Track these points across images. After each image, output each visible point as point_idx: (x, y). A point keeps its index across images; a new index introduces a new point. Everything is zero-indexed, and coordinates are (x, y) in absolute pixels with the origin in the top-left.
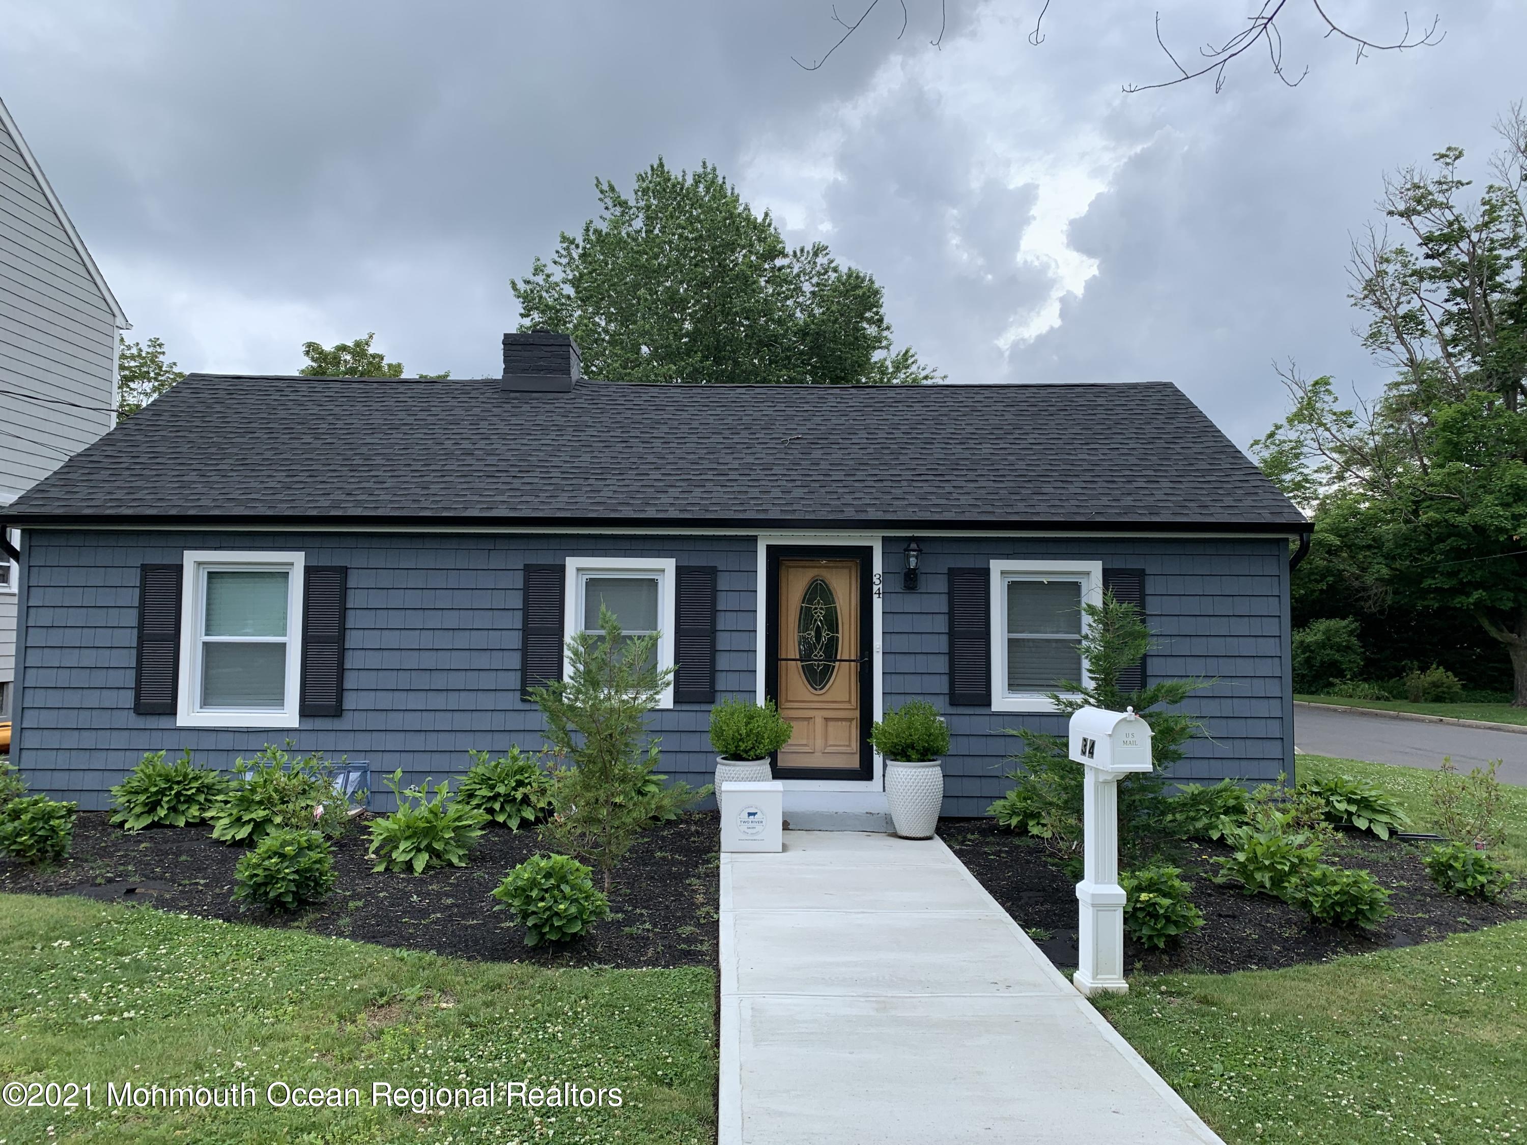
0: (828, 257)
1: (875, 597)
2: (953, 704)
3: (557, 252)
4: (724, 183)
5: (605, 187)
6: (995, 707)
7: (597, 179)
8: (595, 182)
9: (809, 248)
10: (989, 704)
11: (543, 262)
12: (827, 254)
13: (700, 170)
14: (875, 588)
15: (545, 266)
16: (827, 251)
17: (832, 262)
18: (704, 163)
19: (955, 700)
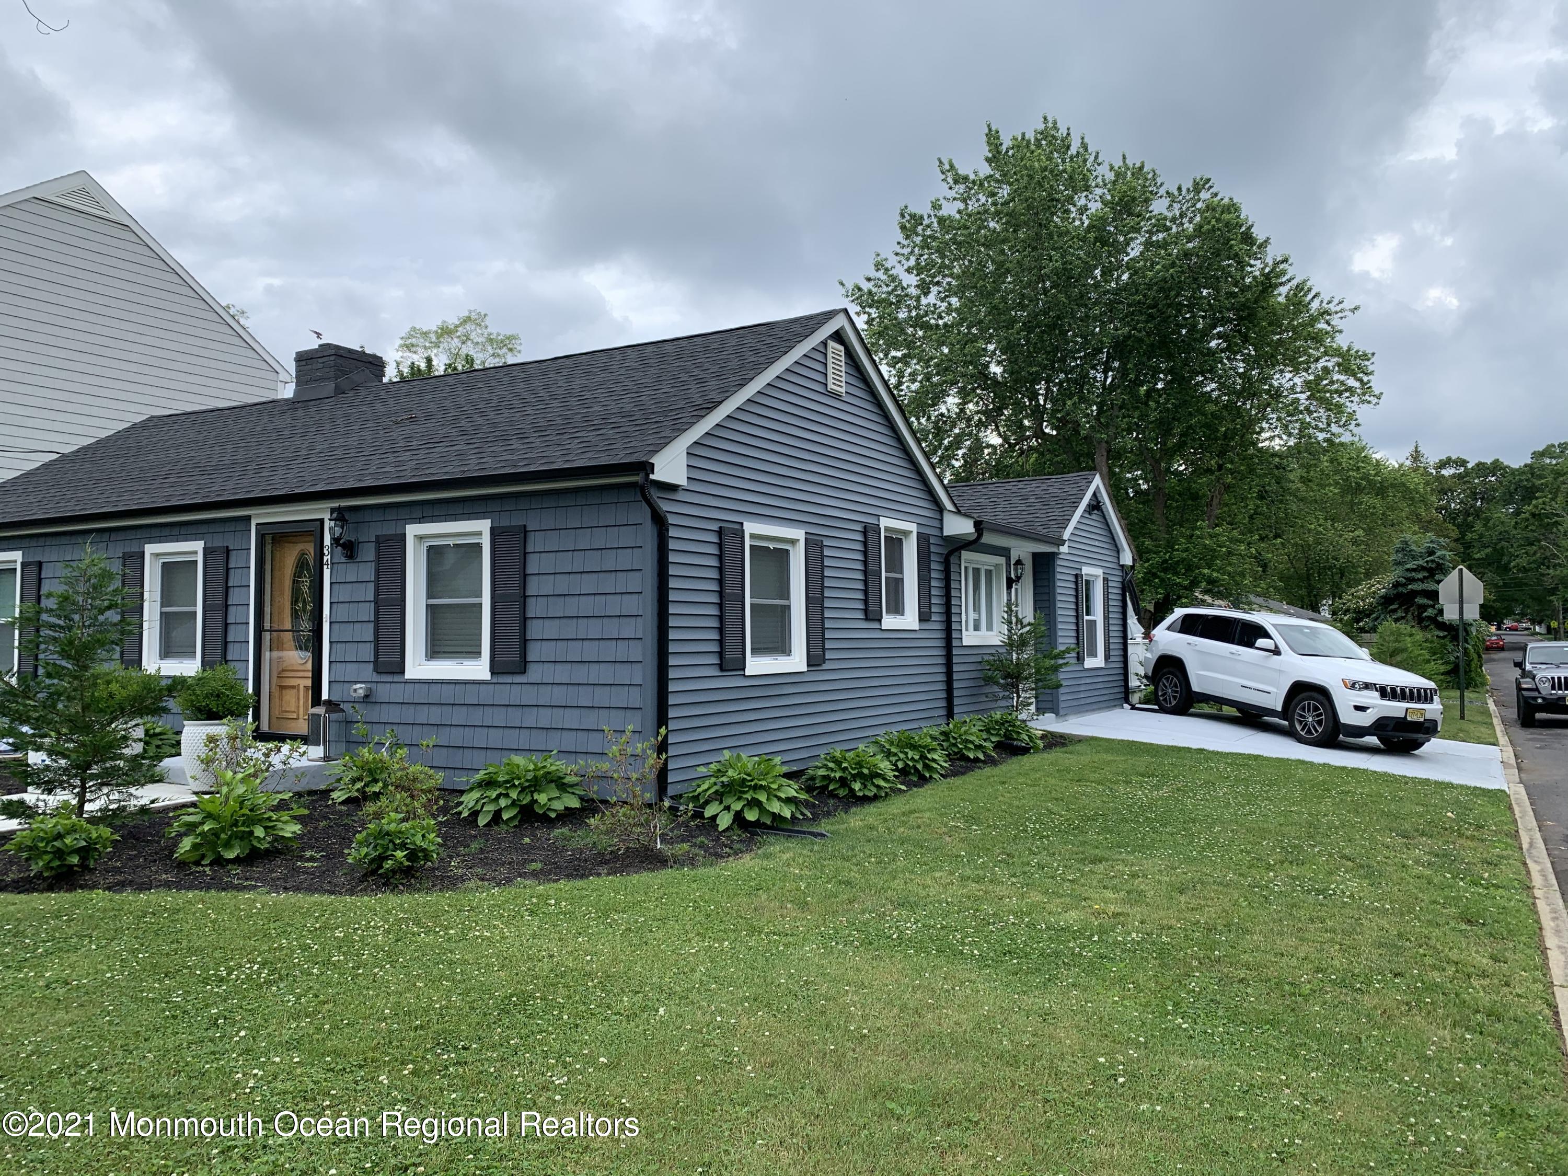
0: (1211, 190)
1: (325, 567)
2: (377, 670)
3: (899, 243)
4: (1068, 134)
5: (947, 167)
6: (408, 675)
7: (939, 160)
8: (938, 163)
9: (1188, 184)
10: (403, 672)
11: (883, 256)
12: (1211, 187)
13: (1041, 127)
14: (325, 559)
15: (886, 260)
16: (1210, 184)
17: (1216, 195)
18: (1045, 118)
19: (379, 668)
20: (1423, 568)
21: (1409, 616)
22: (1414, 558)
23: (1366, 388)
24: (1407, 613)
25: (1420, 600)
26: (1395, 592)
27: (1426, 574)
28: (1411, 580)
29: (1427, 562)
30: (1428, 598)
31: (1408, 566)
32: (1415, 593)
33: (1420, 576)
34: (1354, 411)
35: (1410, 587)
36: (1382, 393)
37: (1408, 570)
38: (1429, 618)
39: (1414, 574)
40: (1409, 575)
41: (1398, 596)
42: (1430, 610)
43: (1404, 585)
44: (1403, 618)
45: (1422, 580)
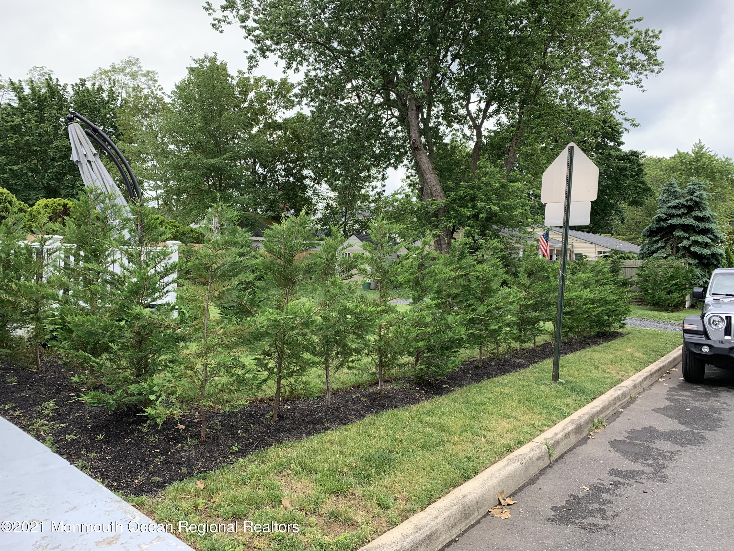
20: (683, 206)
21: (668, 247)
22: (677, 198)
23: (652, 60)
24: (666, 244)
25: (678, 233)
26: (657, 226)
27: (685, 211)
28: (672, 216)
29: (687, 201)
30: (685, 232)
31: (670, 204)
32: (673, 227)
33: (680, 212)
34: (640, 80)
35: (669, 222)
36: (663, 62)
37: (669, 207)
38: (684, 248)
39: (674, 210)
40: (670, 211)
41: (660, 230)
42: (685, 242)
43: (665, 220)
44: (663, 247)
45: (680, 216)
